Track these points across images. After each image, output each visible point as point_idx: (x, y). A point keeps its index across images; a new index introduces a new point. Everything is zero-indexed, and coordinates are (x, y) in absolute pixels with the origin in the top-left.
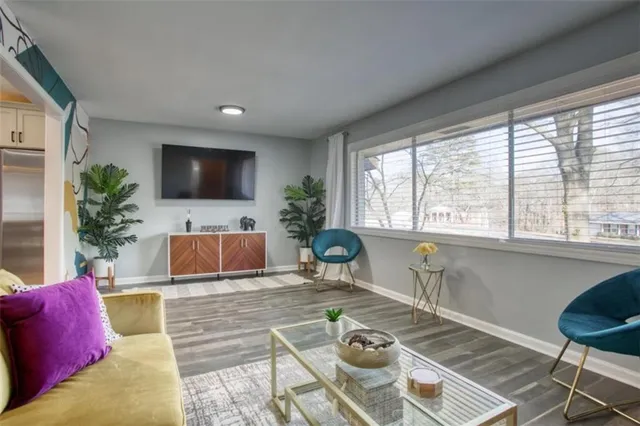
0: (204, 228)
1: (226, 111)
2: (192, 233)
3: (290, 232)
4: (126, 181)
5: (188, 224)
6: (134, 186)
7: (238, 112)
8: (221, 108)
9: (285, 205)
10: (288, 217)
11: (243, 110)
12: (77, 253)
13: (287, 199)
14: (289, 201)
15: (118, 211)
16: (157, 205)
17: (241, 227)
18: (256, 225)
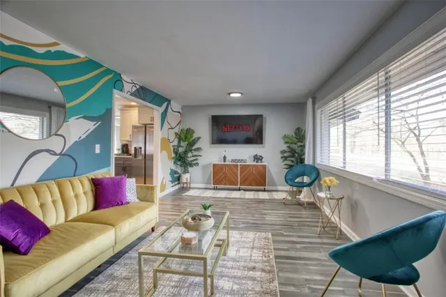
0: (233, 161)
1: (232, 95)
2: (226, 163)
3: (286, 165)
4: (195, 136)
5: (225, 158)
6: (199, 138)
7: (239, 95)
8: (229, 94)
9: (284, 147)
10: (286, 155)
11: (242, 94)
12: (171, 170)
13: (286, 143)
14: (288, 145)
15: (191, 151)
16: (211, 147)
17: (254, 161)
18: (263, 160)
